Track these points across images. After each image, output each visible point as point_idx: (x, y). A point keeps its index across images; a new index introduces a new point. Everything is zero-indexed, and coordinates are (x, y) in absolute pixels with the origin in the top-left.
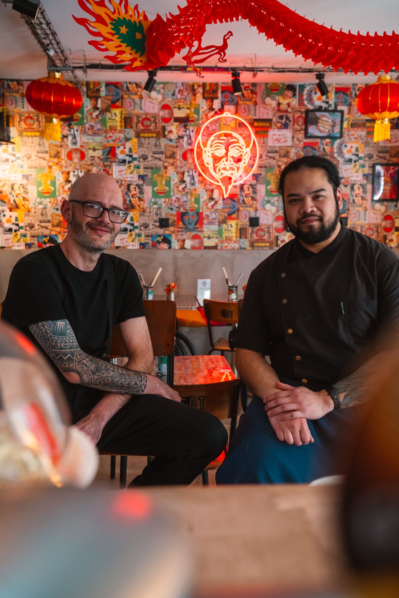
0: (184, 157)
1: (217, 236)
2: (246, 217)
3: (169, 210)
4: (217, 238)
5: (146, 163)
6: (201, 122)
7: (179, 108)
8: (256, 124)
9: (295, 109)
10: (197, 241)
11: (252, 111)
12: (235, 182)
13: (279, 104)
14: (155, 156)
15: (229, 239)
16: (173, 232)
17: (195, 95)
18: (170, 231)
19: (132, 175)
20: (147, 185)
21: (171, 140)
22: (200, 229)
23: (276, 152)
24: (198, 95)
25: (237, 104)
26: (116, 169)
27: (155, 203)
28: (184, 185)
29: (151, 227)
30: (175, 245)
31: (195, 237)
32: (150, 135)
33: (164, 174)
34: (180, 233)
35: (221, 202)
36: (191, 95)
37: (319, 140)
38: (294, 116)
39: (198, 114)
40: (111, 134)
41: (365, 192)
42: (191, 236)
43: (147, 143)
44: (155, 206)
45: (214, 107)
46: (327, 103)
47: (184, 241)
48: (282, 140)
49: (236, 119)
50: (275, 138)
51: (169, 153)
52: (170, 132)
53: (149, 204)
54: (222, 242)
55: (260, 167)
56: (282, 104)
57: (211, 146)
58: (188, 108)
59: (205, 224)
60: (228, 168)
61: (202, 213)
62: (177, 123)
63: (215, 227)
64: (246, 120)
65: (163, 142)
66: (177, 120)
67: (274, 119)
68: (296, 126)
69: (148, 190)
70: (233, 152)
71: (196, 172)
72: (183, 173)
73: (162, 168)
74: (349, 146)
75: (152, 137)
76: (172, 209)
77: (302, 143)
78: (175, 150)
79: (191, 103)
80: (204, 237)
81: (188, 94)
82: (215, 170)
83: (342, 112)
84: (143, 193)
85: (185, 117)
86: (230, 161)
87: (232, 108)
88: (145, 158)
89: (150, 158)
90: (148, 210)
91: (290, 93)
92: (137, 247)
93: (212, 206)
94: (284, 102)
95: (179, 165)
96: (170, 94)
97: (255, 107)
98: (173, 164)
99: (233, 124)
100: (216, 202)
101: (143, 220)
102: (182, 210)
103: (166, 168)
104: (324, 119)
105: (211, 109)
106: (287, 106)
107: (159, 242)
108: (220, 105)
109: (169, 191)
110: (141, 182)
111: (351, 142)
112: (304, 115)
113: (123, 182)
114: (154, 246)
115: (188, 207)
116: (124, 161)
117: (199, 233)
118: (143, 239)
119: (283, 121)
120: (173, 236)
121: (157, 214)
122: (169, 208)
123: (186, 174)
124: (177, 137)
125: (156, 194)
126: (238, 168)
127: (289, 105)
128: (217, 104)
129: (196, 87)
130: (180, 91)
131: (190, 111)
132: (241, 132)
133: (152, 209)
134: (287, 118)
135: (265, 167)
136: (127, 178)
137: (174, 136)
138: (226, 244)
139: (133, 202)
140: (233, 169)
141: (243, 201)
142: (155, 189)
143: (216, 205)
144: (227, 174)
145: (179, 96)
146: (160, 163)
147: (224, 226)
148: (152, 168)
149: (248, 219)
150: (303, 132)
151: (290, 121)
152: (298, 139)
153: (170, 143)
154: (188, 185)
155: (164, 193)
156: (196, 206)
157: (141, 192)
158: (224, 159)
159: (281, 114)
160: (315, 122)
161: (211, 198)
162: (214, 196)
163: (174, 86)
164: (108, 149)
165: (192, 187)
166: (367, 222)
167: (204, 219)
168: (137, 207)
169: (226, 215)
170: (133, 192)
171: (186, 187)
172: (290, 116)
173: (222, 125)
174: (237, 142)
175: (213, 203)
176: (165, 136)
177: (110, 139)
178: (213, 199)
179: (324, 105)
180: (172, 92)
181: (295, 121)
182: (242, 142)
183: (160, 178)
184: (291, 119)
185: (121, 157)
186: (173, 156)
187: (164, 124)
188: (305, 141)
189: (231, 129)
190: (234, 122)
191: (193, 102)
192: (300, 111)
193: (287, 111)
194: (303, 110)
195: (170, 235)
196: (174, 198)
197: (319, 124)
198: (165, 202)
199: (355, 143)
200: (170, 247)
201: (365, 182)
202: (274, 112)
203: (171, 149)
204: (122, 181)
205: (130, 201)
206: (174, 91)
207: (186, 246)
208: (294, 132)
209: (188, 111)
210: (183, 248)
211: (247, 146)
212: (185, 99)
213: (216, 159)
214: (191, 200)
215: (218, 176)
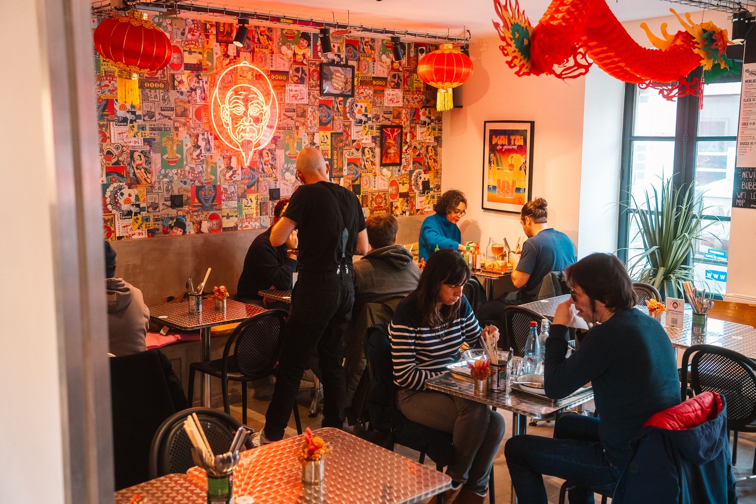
0: (198, 115)
1: (236, 214)
2: (266, 189)
3: (182, 184)
4: (236, 216)
5: (153, 123)
6: (215, 71)
7: (190, 52)
8: (273, 77)
9: (310, 62)
10: (215, 222)
11: (269, 61)
12: (256, 146)
13: (295, 55)
14: (163, 113)
15: (249, 217)
16: (188, 213)
17: (207, 36)
18: (184, 211)
19: (136, 139)
20: (155, 152)
21: (182, 93)
22: (217, 207)
23: (294, 111)
24: (211, 37)
25: (253, 52)
26: (115, 130)
27: (166, 176)
28: (198, 151)
29: (161, 207)
30: (191, 229)
31: (213, 217)
32: (156, 85)
33: (175, 138)
34: (196, 213)
35: (239, 172)
36: (203, 36)
37: (333, 98)
38: (309, 70)
39: (211, 61)
40: (107, 82)
41: (374, 156)
42: (208, 216)
43: (153, 96)
44: (166, 180)
45: (229, 53)
46: (339, 56)
47: (200, 223)
48: (299, 97)
49: (253, 70)
50: (292, 94)
51: (180, 110)
52: (181, 82)
53: (158, 177)
54: (242, 221)
55: (279, 128)
56: (298, 54)
57: (230, 102)
58: (200, 53)
59: (224, 201)
60: (248, 130)
61: (220, 186)
62: (189, 72)
63: (234, 204)
64: (263, 71)
65: (173, 95)
66: (188, 67)
67: (291, 72)
68: (312, 81)
69: (156, 158)
70: (253, 111)
71: (211, 134)
72: (197, 136)
73: (172, 130)
74: (359, 104)
75: (159, 88)
76: (185, 183)
77: (318, 101)
78: (187, 106)
79: (203, 47)
80: (223, 216)
81: (200, 34)
82: (234, 132)
83: (353, 67)
84: (150, 163)
85: (197, 64)
86: (250, 122)
87: (249, 55)
88: (151, 115)
89: (157, 117)
90: (157, 186)
91: (305, 43)
92: (145, 236)
93: (230, 177)
94: (300, 52)
95: (193, 126)
96: (179, 32)
97: (272, 56)
98: (185, 125)
99: (249, 76)
100: (235, 172)
101: (151, 198)
102: (197, 184)
103: (177, 129)
104: (338, 74)
105: (226, 55)
106: (302, 57)
107: (171, 227)
108: (235, 51)
109: (182, 160)
110: (147, 148)
111: (360, 102)
112: (318, 69)
113: (125, 149)
114: (165, 232)
115: (204, 178)
116: (125, 120)
117: (217, 212)
118: (152, 224)
119: (299, 75)
120: (188, 218)
121: (168, 190)
122: (182, 182)
123: (201, 137)
124: (188, 89)
125: (167, 164)
126: (259, 130)
127: (304, 56)
128: (232, 51)
129: (208, 26)
130: (190, 30)
131: (203, 56)
132: (259, 85)
133: (161, 183)
134: (303, 71)
135: (284, 128)
136: (130, 142)
137: (185, 88)
138: (247, 224)
139: (138, 175)
140: (254, 132)
141: (263, 170)
142: (165, 157)
143: (235, 176)
144: (247, 136)
145: (189, 36)
146: (169, 123)
147: (244, 200)
148: (160, 129)
149: (268, 191)
150: (318, 88)
151: (306, 75)
152: (314, 96)
153: (181, 97)
154: (203, 152)
155: (175, 162)
156: (213, 177)
157: (148, 162)
158: (244, 118)
159: (297, 66)
160: (329, 78)
161: (229, 168)
162: (232, 165)
163: (184, 23)
164: (104, 103)
165: (208, 154)
166: (376, 189)
167: (222, 193)
168: (143, 181)
169: (246, 187)
170: (138, 162)
171: (201, 153)
172: (306, 68)
173: (239, 77)
174: (257, 98)
175: (231, 172)
176: (174, 88)
177: (106, 89)
178: (231, 168)
179: (337, 59)
180: (182, 30)
181: (311, 76)
182: (261, 98)
183: (170, 143)
184: (307, 72)
185: (121, 113)
186: (184, 114)
187: (172, 72)
188: (320, 98)
189: (248, 81)
190: (250, 73)
191: (206, 45)
192: (315, 64)
193: (302, 63)
194: (317, 63)
195: (184, 216)
196: (187, 168)
197: (333, 80)
198: (176, 174)
199: (364, 102)
200: (184, 232)
201: (374, 145)
202: (291, 63)
203: (182, 104)
204: (123, 147)
205: (134, 174)
206: (184, 30)
207: (202, 230)
208: (310, 89)
209: (200, 56)
210: (199, 231)
211: (267, 103)
212: (197, 41)
213: (235, 119)
214: (207, 170)
215: (237, 139)
